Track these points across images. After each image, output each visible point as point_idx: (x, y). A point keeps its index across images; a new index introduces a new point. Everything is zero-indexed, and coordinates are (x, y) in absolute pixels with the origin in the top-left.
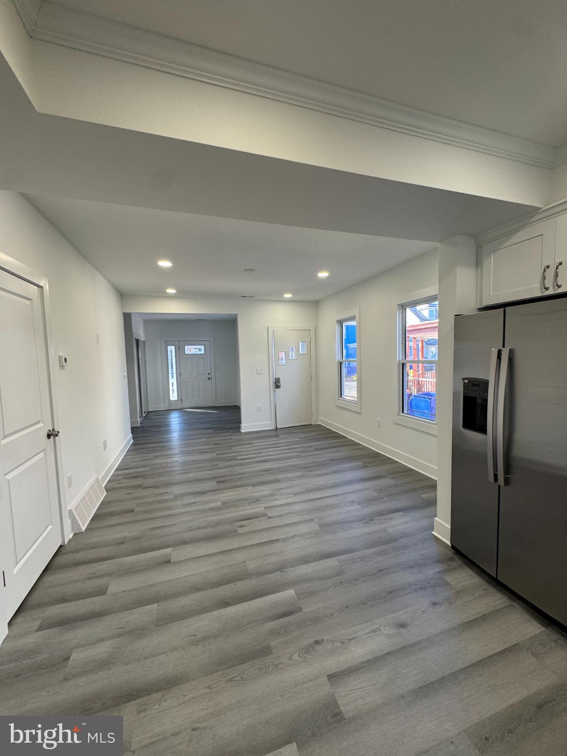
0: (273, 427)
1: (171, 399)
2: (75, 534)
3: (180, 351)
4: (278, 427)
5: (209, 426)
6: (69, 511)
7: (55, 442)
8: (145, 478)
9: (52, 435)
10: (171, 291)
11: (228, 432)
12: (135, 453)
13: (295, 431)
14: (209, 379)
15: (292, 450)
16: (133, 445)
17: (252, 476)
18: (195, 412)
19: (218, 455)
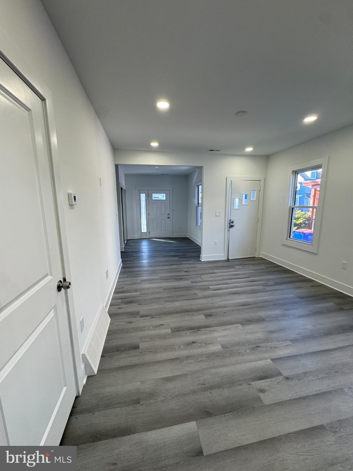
0: (226, 258)
1: (143, 231)
2: (88, 376)
3: (148, 197)
4: (230, 258)
5: (173, 254)
6: (82, 355)
7: (66, 293)
8: (140, 304)
9: (62, 287)
10: (155, 144)
11: (191, 260)
12: (126, 276)
13: (246, 263)
14: (168, 218)
15: (254, 283)
16: (123, 268)
17: (234, 310)
18: (159, 242)
19: (192, 282)
